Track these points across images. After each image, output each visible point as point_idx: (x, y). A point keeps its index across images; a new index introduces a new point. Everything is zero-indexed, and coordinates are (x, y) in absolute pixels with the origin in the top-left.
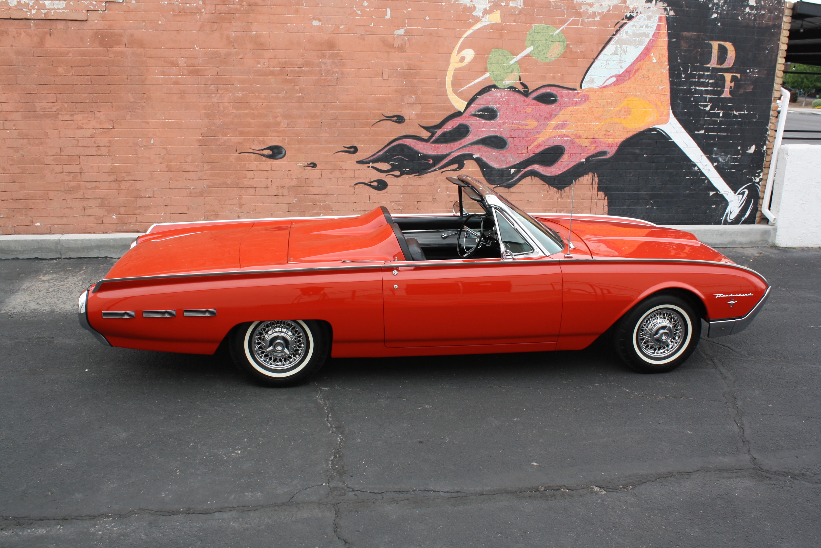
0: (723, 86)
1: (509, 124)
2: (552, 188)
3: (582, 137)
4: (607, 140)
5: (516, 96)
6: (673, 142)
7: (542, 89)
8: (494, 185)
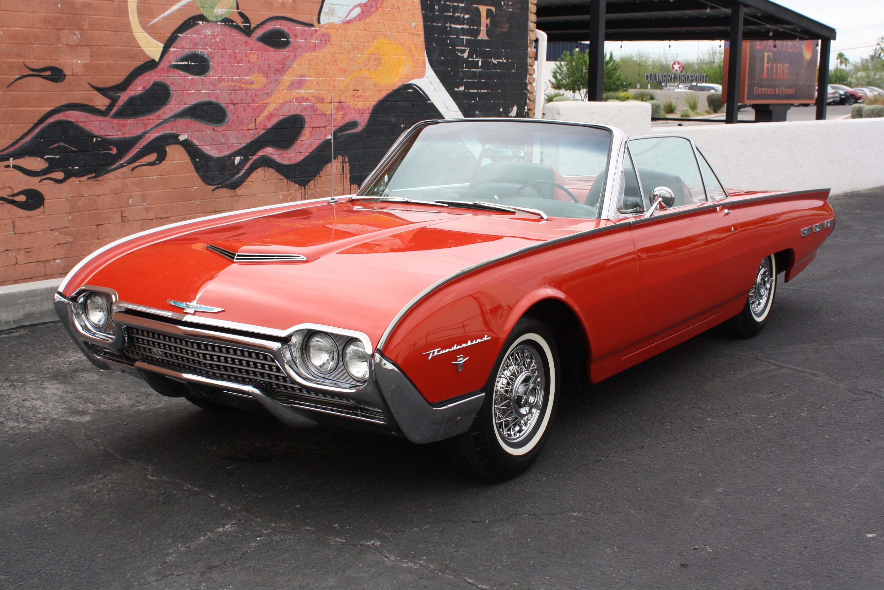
0: (479, 24)
1: (228, 81)
2: (293, 183)
3: (326, 101)
4: (356, 104)
5: (234, 34)
6: (432, 104)
7: (269, 23)
8: (213, 185)
